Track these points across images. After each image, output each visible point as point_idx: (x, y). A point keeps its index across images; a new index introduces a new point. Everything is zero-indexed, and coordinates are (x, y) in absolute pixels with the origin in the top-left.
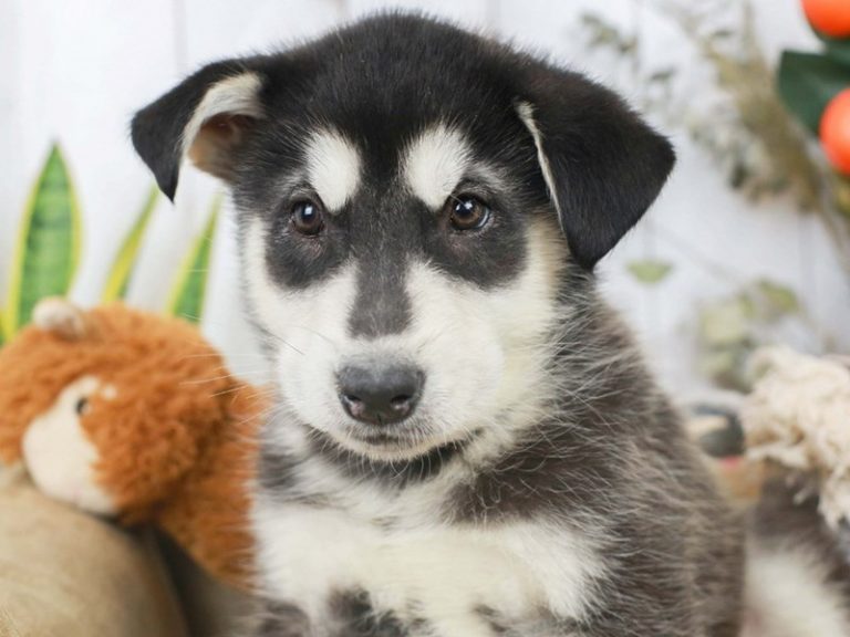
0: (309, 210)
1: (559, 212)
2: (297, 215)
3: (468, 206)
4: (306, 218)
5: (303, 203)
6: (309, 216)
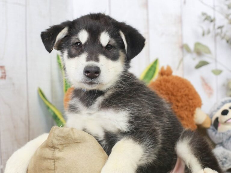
0: (79, 44)
1: (126, 51)
5: (78, 43)
6: (79, 45)
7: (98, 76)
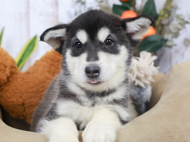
2: (77, 45)
3: (110, 41)
4: (78, 45)
7: (98, 75)
